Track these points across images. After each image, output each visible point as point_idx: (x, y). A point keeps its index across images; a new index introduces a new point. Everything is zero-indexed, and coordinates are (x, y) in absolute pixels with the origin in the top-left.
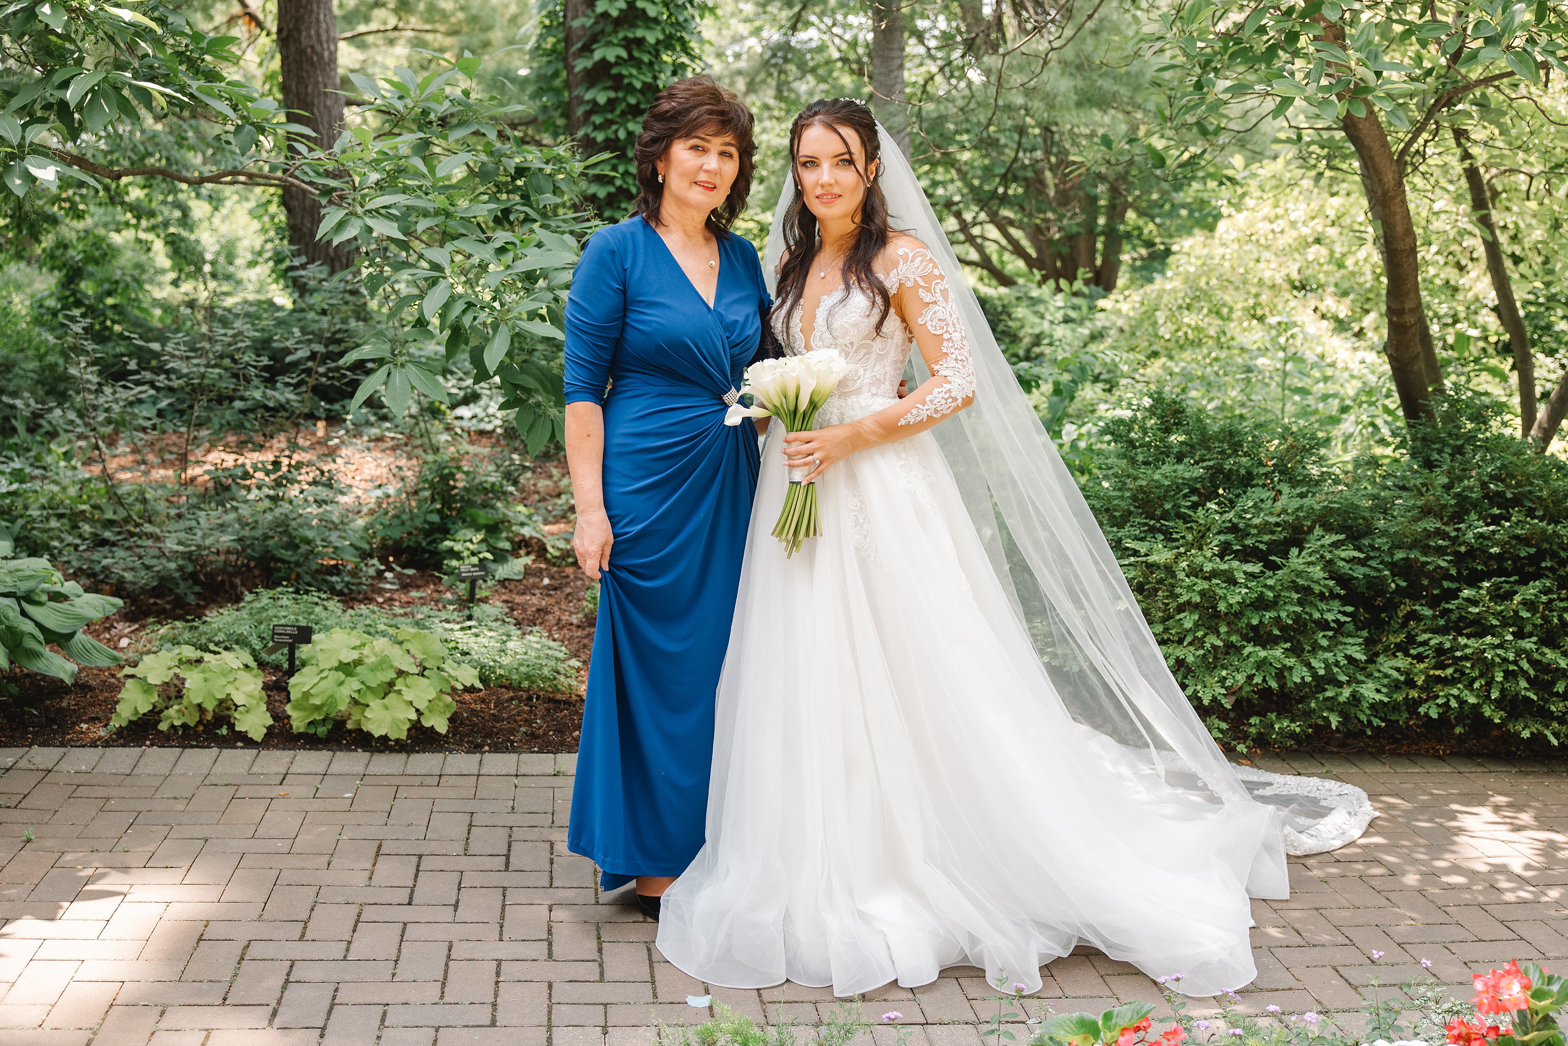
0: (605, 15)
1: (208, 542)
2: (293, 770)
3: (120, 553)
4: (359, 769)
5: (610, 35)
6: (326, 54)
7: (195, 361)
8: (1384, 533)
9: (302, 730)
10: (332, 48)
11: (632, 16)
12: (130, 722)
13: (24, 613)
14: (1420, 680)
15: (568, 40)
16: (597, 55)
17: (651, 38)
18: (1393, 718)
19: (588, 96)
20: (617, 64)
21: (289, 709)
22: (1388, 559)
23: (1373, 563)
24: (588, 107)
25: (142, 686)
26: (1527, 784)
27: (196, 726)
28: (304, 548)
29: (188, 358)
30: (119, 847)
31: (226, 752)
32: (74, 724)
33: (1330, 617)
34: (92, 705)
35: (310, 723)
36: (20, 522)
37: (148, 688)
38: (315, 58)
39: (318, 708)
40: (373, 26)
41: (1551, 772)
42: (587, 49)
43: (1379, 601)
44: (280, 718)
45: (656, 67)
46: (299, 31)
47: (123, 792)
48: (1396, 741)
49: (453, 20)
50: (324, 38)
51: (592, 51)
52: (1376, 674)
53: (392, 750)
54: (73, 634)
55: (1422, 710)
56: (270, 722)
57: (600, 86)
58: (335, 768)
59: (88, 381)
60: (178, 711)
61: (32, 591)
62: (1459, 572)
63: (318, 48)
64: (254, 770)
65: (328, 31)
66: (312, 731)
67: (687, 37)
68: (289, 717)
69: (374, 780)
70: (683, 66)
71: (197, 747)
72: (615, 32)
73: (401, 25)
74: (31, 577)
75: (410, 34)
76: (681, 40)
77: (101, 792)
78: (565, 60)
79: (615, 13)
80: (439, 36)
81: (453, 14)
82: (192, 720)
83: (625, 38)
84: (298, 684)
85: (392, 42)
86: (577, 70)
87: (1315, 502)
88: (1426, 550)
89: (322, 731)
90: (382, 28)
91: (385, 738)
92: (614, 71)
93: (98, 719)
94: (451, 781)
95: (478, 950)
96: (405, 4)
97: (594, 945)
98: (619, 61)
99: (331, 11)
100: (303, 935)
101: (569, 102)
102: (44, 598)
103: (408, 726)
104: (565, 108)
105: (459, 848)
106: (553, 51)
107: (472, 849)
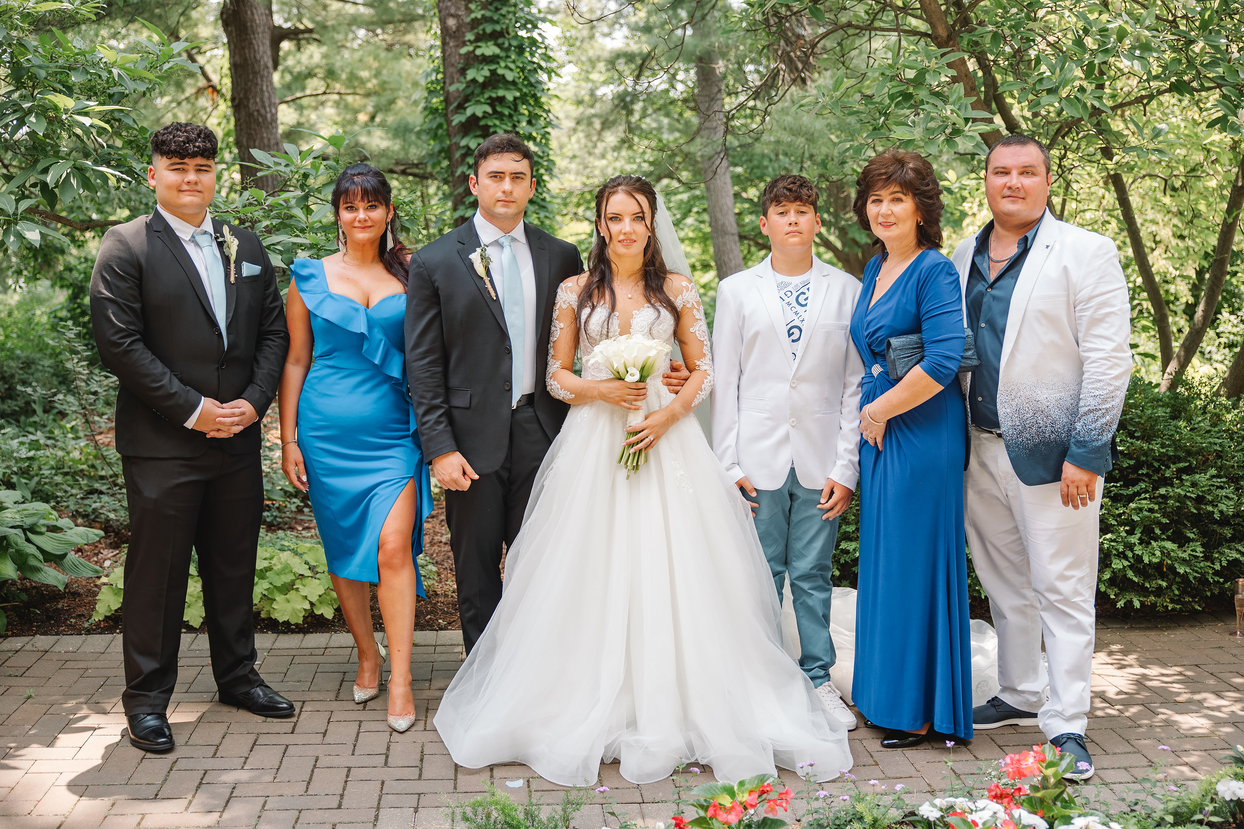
0: (474, 81)
3: (105, 498)
5: (478, 95)
6: (269, 116)
10: (273, 111)
11: (495, 80)
12: (106, 616)
13: (28, 540)
15: (447, 101)
16: (469, 112)
17: (510, 96)
19: (463, 143)
20: (484, 117)
24: (463, 151)
25: (112, 590)
26: (1136, 636)
30: (92, 700)
32: (66, 619)
34: (79, 606)
37: (115, 592)
38: (260, 120)
40: (308, 92)
41: (1155, 628)
42: (461, 107)
45: (515, 118)
46: (248, 99)
47: (97, 664)
49: (369, 85)
50: (267, 104)
51: (465, 109)
53: (293, 632)
54: (65, 555)
57: (471, 135)
59: (80, 373)
61: (35, 524)
63: (263, 112)
64: (193, 647)
65: (269, 98)
67: (539, 95)
69: (278, 652)
70: (537, 117)
72: (482, 93)
73: (329, 90)
74: (34, 514)
75: (336, 97)
76: (534, 97)
77: (82, 665)
78: (446, 115)
79: (481, 80)
80: (357, 97)
81: (369, 80)
83: (490, 98)
85: (323, 103)
86: (454, 123)
90: (315, 93)
91: (287, 623)
92: (482, 123)
93: (83, 615)
94: (334, 651)
95: (336, 761)
96: (331, 74)
97: (418, 757)
98: (486, 115)
99: (271, 83)
100: (215, 754)
101: (450, 147)
102: (44, 529)
103: (303, 613)
104: (447, 152)
105: (332, 696)
106: (437, 109)
107: (341, 696)
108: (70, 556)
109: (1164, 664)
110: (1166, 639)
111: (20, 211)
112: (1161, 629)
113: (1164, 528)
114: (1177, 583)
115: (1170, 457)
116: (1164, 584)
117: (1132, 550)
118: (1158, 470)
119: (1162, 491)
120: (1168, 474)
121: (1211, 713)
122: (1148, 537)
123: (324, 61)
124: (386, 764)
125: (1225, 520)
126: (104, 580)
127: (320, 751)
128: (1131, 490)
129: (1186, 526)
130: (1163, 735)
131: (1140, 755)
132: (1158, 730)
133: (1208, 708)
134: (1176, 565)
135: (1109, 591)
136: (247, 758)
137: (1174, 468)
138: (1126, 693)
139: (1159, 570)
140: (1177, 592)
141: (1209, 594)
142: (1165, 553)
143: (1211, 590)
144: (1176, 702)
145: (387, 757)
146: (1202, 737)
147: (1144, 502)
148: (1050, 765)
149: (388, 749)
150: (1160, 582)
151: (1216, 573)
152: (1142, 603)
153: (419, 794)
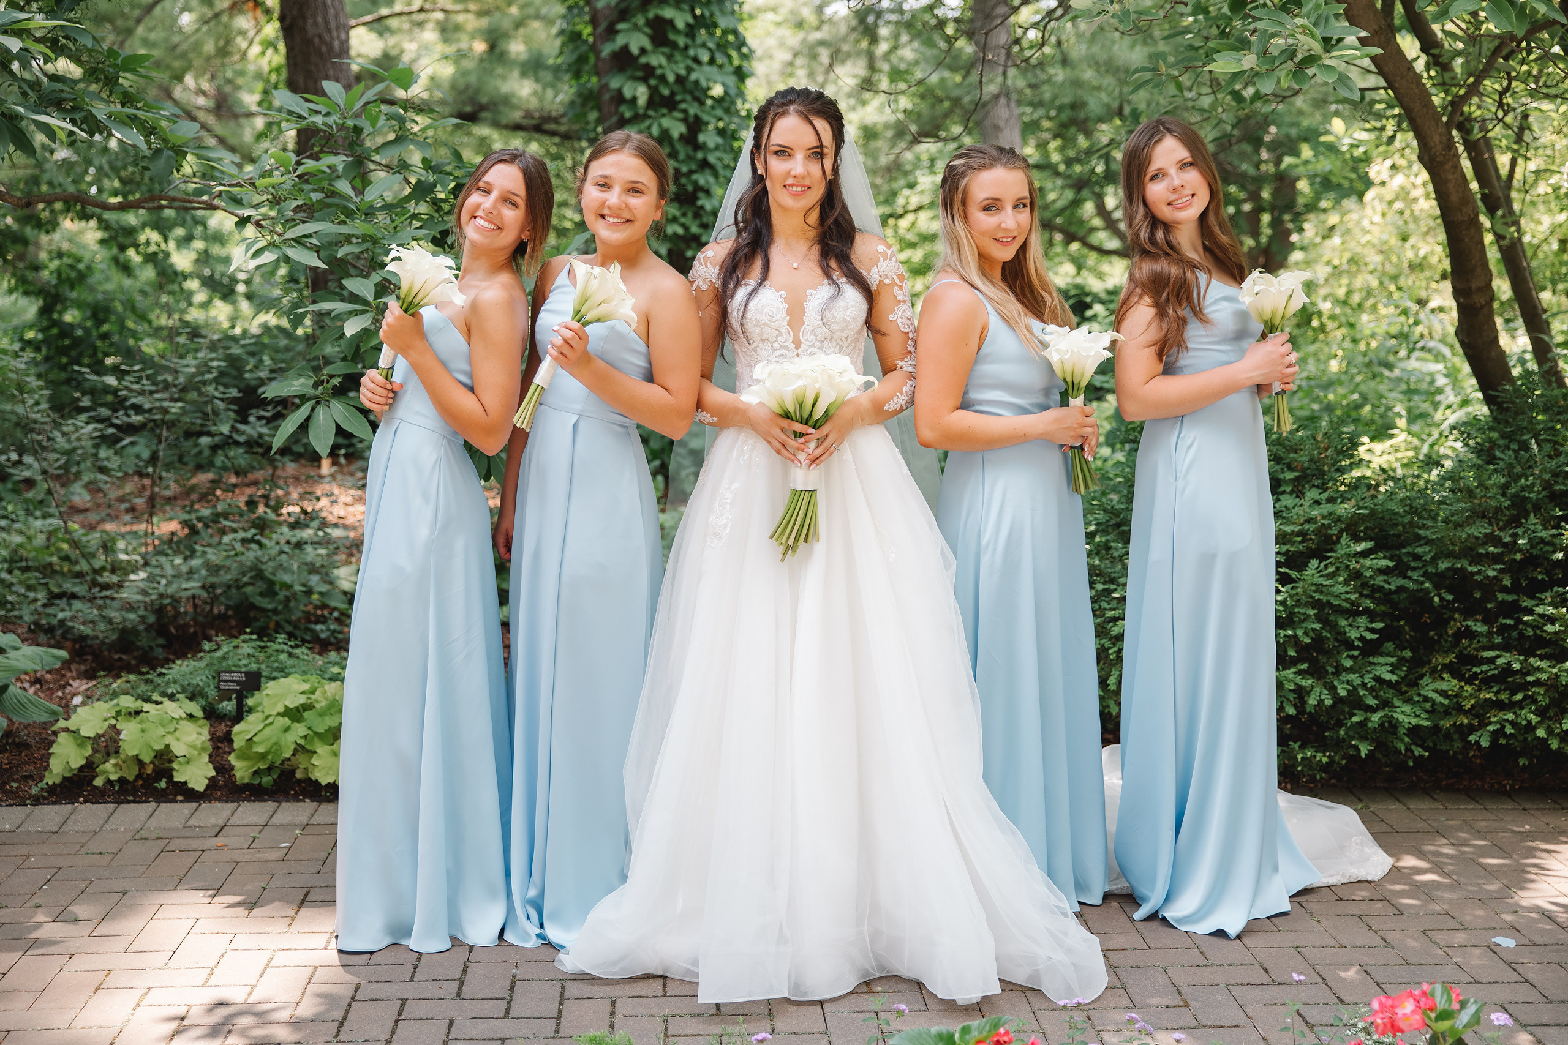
1: (170, 590)
2: (231, 822)
3: (77, 605)
4: (303, 819)
5: (637, 13)
6: (336, 44)
7: (157, 396)
8: (1428, 542)
9: (246, 781)
10: (343, 36)
12: (65, 778)
14: (1469, 704)
15: (594, 21)
18: (1444, 748)
19: (614, 85)
21: (232, 759)
22: (1431, 570)
23: (1415, 575)
25: (75, 739)
27: (136, 780)
28: (282, 594)
29: (151, 392)
30: (31, 903)
31: (163, 805)
32: (5, 783)
33: (1353, 634)
34: (26, 763)
35: (256, 772)
37: (81, 741)
38: (324, 49)
39: (263, 756)
40: (397, 8)
42: (611, 31)
43: (1426, 618)
44: (223, 769)
46: (305, 19)
47: (45, 849)
50: (333, 25)
51: (614, 35)
52: (1416, 698)
54: (5, 687)
55: (1472, 738)
56: (213, 773)
58: (278, 819)
59: (35, 422)
60: (115, 765)
62: (1515, 582)
63: (327, 37)
64: (191, 823)
65: (337, 17)
66: (257, 782)
68: (232, 768)
69: (317, 830)
71: (134, 802)
73: (427, 6)
75: (439, 16)
77: (22, 850)
80: (471, 17)
82: (131, 774)
83: (655, 18)
84: (241, 732)
85: (420, 25)
86: (603, 54)
87: (1344, 509)
88: (1477, 559)
89: (266, 780)
90: (406, 9)
93: (31, 777)
95: (384, 990)
97: (507, 983)
100: (207, 981)
106: (580, 34)
108: (14, 689)
124: (459, 994)
126: (62, 723)
127: (363, 976)
136: (253, 987)
145: (462, 984)
149: (464, 971)
153: (503, 1040)
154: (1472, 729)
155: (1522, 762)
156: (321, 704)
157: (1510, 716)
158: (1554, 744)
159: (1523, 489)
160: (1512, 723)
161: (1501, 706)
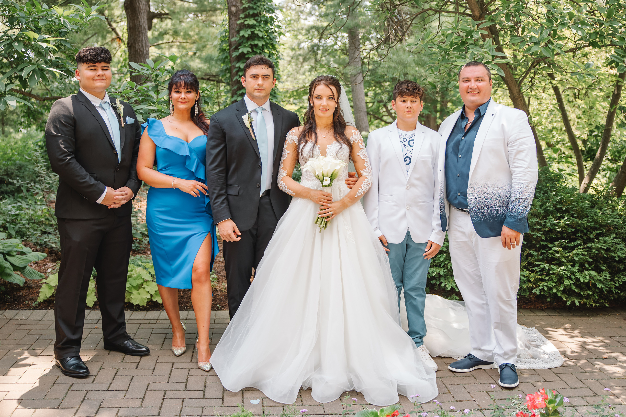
0: (243, 36)
5: (245, 43)
6: (145, 51)
10: (147, 49)
11: (253, 36)
12: (44, 300)
13: (6, 260)
14: (532, 280)
15: (230, 45)
16: (240, 51)
17: (260, 44)
18: (523, 294)
19: (237, 65)
20: (247, 54)
24: (237, 69)
25: (49, 286)
26: (576, 320)
30: (31, 348)
32: (24, 301)
34: (31, 294)
36: (19, 225)
37: (50, 287)
38: (141, 53)
40: (165, 41)
41: (585, 315)
42: (237, 49)
46: (135, 44)
47: (37, 327)
48: (526, 303)
49: (193, 38)
50: (144, 46)
51: (239, 49)
53: (141, 310)
54: (25, 267)
55: (534, 291)
57: (241, 62)
59: (41, 173)
61: (10, 251)
62: (546, 238)
63: (142, 50)
65: (146, 43)
67: (274, 43)
69: (132, 322)
70: (273, 54)
72: (247, 42)
73: (174, 41)
74: (10, 246)
75: (178, 44)
76: (272, 44)
77: (29, 327)
78: (229, 52)
79: (247, 36)
80: (188, 44)
81: (194, 36)
83: (251, 44)
85: (171, 47)
86: (233, 56)
88: (534, 230)
90: (168, 41)
91: (138, 306)
92: (247, 56)
93: (32, 299)
94: (161, 321)
95: (159, 386)
96: (176, 33)
97: (203, 384)
98: (248, 53)
99: (147, 36)
100: (94, 381)
101: (231, 67)
102: (15, 254)
103: (147, 300)
104: (229, 70)
105: (159, 347)
106: (225, 50)
107: (164, 348)
108: (28, 268)
109: (593, 336)
110: (592, 322)
111: (7, 90)
112: (588, 316)
113: (590, 264)
114: (597, 292)
115: (591, 228)
116: (591, 293)
117: (574, 275)
118: (585, 234)
119: (589, 245)
120: (591, 236)
121: (622, 364)
122: (582, 269)
123: (173, 27)
124: (186, 388)
125: (621, 261)
127: (150, 380)
128: (572, 244)
129: (601, 263)
130: (599, 377)
131: (588, 389)
132: (596, 374)
133: (620, 361)
134: (597, 284)
135: (563, 296)
136: (111, 384)
137: (594, 233)
138: (576, 352)
139: (587, 286)
140: (597, 297)
141: (612, 298)
142: (591, 277)
143: (613, 296)
144: (603, 358)
145: (186, 384)
146: (620, 379)
147: (580, 250)
148: (551, 402)
150: (589, 292)
151: (616, 288)
152: (579, 302)
153: (203, 407)
154: (532, 288)
155: (548, 300)
156: (135, 276)
157: (546, 284)
158: (559, 295)
159: (547, 207)
160: (547, 286)
161: (542, 280)
